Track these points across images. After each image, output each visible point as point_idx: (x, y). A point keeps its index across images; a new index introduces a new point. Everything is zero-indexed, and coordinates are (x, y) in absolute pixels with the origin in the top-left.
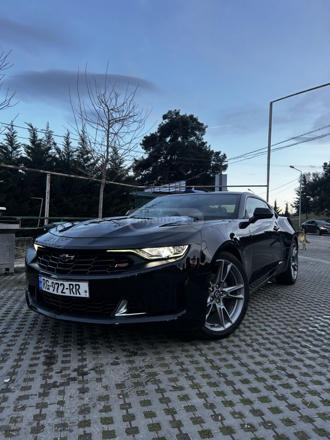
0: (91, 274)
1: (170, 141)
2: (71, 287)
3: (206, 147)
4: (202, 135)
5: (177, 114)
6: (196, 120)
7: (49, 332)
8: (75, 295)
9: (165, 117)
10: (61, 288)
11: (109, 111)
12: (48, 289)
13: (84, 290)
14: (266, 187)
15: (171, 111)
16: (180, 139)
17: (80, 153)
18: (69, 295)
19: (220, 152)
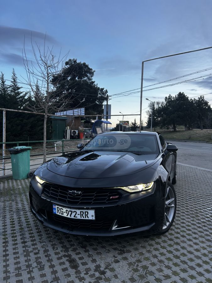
0: (94, 204)
1: (70, 79)
2: (82, 213)
3: (95, 85)
4: (91, 76)
5: (75, 61)
6: (87, 66)
7: (54, 238)
8: (85, 218)
9: (67, 63)
10: (73, 214)
11: (47, 68)
12: (63, 214)
13: (91, 215)
14: (140, 116)
15: (71, 60)
16: (77, 78)
17: (13, 89)
18: (80, 218)
19: (104, 88)
